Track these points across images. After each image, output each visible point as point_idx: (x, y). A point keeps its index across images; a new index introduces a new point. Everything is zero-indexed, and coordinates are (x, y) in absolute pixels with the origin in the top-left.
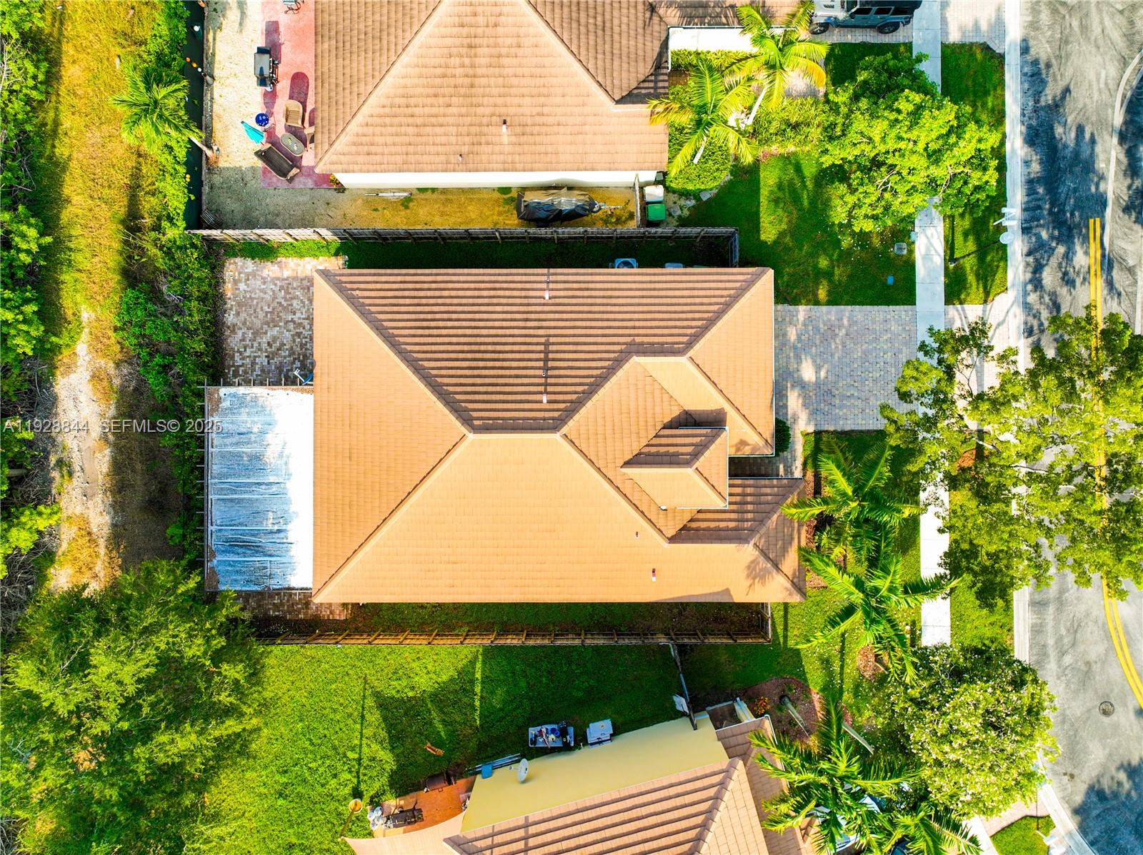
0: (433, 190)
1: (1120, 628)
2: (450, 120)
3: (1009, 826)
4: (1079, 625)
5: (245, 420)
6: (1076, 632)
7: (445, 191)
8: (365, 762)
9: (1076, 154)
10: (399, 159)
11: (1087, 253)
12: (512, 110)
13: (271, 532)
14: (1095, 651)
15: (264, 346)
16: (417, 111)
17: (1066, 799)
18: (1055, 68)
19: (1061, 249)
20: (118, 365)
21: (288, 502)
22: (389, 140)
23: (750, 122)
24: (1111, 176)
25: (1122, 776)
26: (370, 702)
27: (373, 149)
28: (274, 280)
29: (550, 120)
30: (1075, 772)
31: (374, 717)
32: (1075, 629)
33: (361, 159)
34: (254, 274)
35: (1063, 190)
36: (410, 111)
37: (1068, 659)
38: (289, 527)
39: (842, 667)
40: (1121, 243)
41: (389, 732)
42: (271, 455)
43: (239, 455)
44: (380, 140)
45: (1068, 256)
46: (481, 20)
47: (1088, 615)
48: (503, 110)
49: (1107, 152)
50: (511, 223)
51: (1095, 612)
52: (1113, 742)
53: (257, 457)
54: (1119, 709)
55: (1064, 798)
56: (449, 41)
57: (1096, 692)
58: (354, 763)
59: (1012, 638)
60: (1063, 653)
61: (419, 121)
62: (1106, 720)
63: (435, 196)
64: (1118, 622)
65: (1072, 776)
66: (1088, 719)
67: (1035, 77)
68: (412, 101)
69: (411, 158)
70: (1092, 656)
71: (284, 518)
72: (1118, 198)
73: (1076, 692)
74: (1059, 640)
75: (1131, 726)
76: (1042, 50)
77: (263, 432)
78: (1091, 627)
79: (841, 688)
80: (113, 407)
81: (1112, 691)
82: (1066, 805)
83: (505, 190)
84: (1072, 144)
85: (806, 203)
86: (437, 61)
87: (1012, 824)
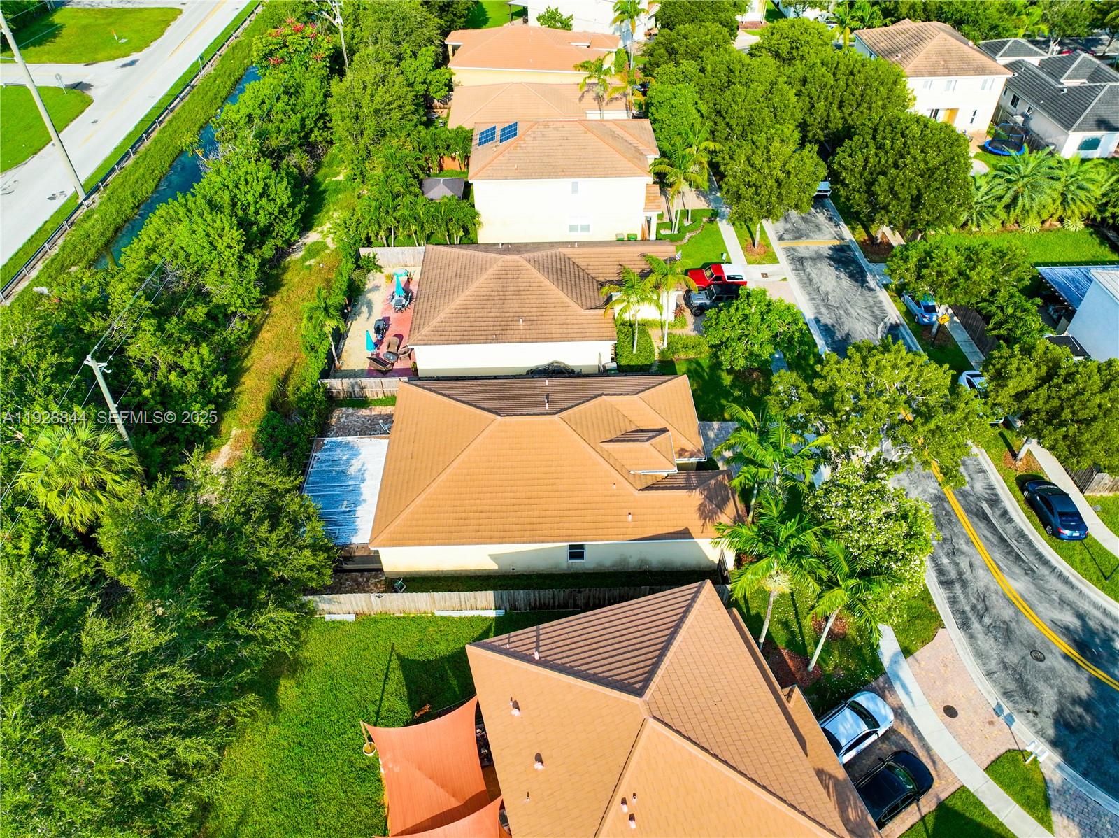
1: (1018, 597)
2: (490, 319)
3: (998, 759)
4: (984, 596)
5: (339, 454)
6: (984, 600)
8: (383, 713)
12: (526, 314)
13: (344, 512)
14: (1006, 613)
16: (472, 315)
17: (1041, 733)
18: (837, 327)
22: (454, 329)
23: (665, 346)
25: (1078, 710)
26: (395, 664)
28: (364, 417)
30: (1037, 709)
31: (397, 676)
32: (982, 599)
33: (436, 338)
34: (352, 415)
36: (467, 315)
37: (987, 620)
38: (358, 508)
39: (800, 628)
41: (408, 689)
42: (353, 471)
43: (331, 471)
47: (988, 589)
48: (520, 314)
51: (992, 588)
52: (1056, 682)
53: (343, 472)
54: (1048, 656)
55: (1037, 732)
56: (491, 285)
57: (1023, 644)
58: (372, 714)
59: (935, 608)
60: (980, 617)
61: (472, 320)
62: (1042, 665)
64: (1015, 594)
65: (1036, 713)
66: (1025, 664)
67: (827, 331)
68: (469, 311)
69: (465, 337)
70: (1006, 618)
73: (1006, 644)
74: (974, 607)
75: (1065, 668)
76: (827, 319)
77: (349, 459)
78: (994, 597)
79: (804, 643)
81: (1035, 642)
82: (1043, 740)
85: (706, 377)
86: (485, 294)
87: (999, 757)
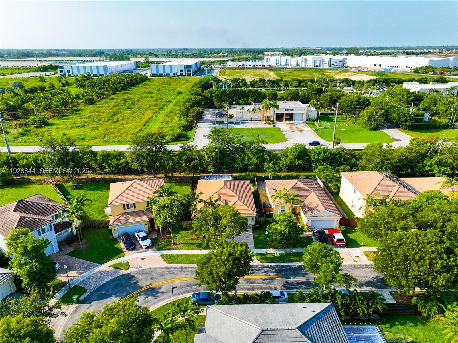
9: (299, 273)
11: (273, 275)
14: (168, 277)
17: (132, 272)
19: (273, 271)
24: (295, 279)
25: (135, 281)
30: (138, 274)
32: (174, 274)
35: (289, 271)
37: (167, 272)
40: (277, 281)
45: (272, 272)
49: (301, 279)
51: (178, 277)
52: (143, 280)
54: (151, 281)
57: (157, 277)
60: (168, 272)
62: (149, 279)
64: (174, 281)
66: (150, 276)
70: (166, 276)
72: (289, 281)
73: (158, 274)
74: (172, 271)
75: (147, 283)
78: (174, 276)
81: (157, 280)
82: (130, 272)
84: (302, 272)
87: (129, 264)
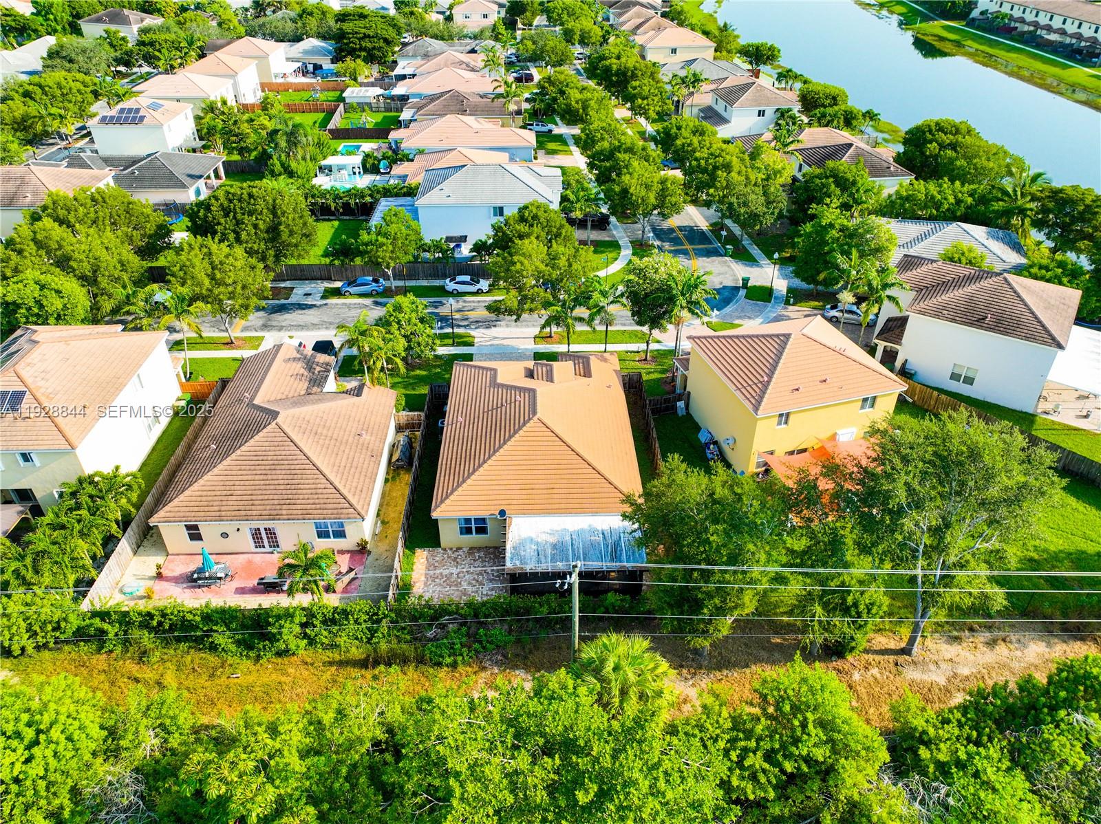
0: (379, 510)
2: (352, 454)
7: (381, 505)
10: (367, 480)
12: (353, 430)
13: (604, 538)
15: (474, 589)
16: (343, 464)
20: (484, 669)
21: (583, 530)
22: (356, 480)
27: (359, 488)
29: (363, 419)
33: (363, 495)
36: (342, 467)
38: (600, 529)
42: (552, 539)
44: (354, 484)
46: (304, 426)
48: (352, 434)
50: (407, 478)
53: (554, 546)
56: (310, 440)
61: (349, 465)
63: (383, 510)
68: (337, 464)
69: (368, 475)
71: (593, 531)
77: (537, 544)
80: (517, 672)
83: (386, 481)
86: (319, 449)
